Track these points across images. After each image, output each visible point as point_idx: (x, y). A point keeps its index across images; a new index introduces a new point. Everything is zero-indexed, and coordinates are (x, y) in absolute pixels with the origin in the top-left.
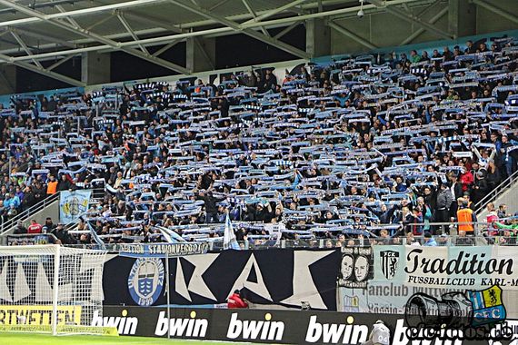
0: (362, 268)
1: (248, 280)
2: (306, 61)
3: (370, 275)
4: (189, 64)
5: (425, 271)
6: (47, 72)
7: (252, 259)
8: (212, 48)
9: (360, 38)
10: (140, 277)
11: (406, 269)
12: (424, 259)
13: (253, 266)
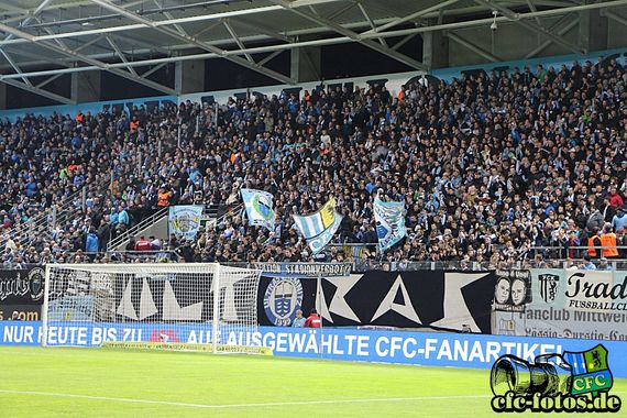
0: (519, 291)
1: (394, 302)
2: (423, 73)
3: (528, 299)
4: (294, 73)
5: (587, 295)
6: (141, 80)
7: (399, 281)
8: (318, 57)
9: (481, 49)
10: (276, 297)
11: (567, 293)
12: (587, 284)
13: (400, 288)
